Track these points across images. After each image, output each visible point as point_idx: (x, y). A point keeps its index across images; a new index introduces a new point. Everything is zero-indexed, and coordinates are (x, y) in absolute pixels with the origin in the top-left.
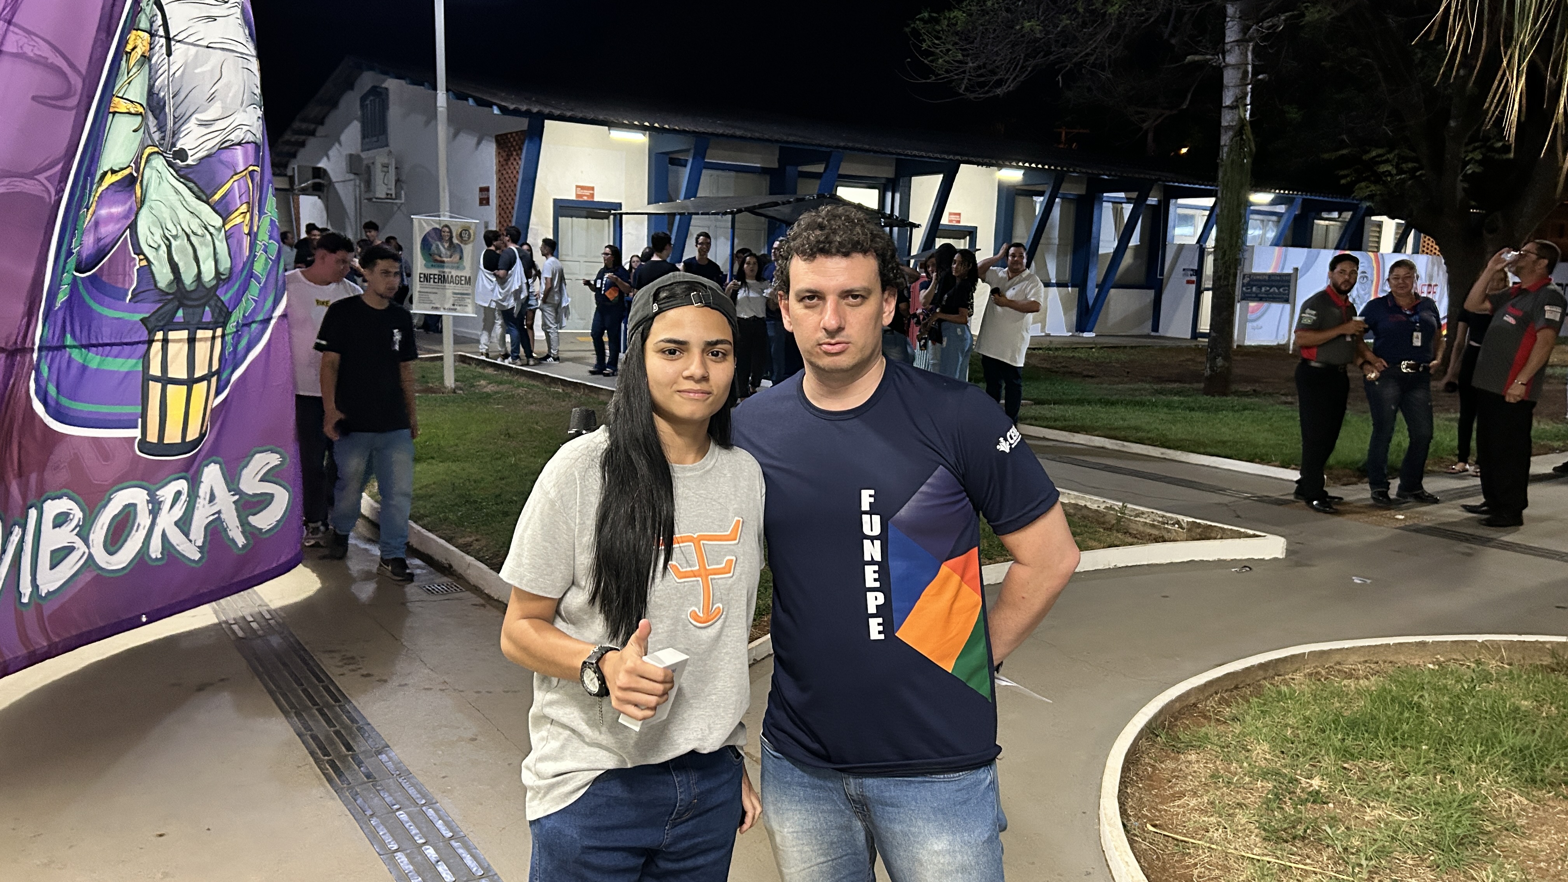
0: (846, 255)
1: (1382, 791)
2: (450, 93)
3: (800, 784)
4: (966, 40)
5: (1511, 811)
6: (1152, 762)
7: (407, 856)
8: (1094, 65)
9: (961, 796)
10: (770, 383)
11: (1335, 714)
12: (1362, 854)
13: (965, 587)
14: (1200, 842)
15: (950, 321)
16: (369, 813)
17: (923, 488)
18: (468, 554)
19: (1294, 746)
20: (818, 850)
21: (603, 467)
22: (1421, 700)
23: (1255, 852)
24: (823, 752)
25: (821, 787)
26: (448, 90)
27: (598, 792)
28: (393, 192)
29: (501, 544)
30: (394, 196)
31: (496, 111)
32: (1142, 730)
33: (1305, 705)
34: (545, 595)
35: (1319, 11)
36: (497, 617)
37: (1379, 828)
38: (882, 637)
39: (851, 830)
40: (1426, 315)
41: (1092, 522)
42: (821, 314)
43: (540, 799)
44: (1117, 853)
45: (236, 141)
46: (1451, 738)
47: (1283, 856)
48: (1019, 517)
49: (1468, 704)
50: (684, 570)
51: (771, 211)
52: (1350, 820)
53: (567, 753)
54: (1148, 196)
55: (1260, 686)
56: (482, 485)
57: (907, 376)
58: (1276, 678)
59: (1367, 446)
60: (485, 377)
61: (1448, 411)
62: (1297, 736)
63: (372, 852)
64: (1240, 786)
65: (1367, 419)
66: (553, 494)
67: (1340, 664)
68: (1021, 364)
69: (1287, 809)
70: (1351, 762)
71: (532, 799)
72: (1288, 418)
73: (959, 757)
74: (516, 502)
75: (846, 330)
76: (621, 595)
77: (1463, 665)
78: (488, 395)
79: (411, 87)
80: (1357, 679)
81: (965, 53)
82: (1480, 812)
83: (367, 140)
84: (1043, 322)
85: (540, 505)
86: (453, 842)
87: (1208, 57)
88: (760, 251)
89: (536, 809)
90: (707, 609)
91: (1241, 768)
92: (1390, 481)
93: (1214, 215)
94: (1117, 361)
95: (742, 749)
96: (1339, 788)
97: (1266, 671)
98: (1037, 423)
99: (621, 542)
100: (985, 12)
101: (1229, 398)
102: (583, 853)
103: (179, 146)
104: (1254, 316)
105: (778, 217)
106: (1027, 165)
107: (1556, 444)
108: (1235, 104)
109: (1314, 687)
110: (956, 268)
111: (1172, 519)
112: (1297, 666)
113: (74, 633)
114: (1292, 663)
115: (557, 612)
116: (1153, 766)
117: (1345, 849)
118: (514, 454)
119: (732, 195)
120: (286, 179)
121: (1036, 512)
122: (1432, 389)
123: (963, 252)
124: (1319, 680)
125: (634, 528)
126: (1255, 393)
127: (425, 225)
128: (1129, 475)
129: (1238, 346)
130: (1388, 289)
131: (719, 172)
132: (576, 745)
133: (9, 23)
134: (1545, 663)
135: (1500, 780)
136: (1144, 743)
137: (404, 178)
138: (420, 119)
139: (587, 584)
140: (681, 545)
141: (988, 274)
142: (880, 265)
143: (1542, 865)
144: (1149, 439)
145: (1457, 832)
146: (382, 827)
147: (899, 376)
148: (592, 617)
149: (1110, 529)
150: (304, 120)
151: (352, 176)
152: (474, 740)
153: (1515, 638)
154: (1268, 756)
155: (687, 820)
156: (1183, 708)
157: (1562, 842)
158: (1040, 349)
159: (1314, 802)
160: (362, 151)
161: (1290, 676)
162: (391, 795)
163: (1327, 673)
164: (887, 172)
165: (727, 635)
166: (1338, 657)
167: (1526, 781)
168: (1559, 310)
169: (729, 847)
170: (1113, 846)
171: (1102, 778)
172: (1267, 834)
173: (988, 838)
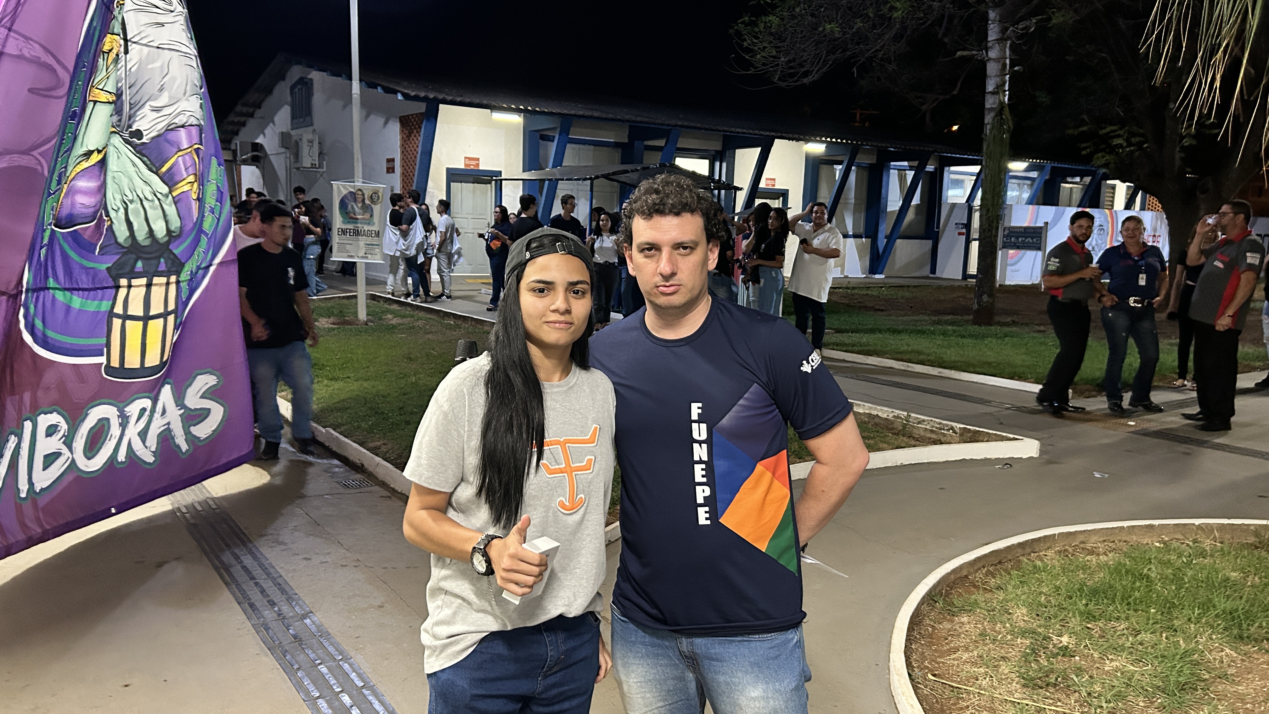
0: (677, 214)
1: (1119, 646)
2: (363, 83)
3: (644, 644)
4: (779, 39)
5: (1223, 662)
6: (932, 623)
7: (327, 702)
8: (882, 59)
9: (773, 653)
10: (620, 316)
11: (1080, 584)
12: (1103, 698)
13: (776, 482)
14: (971, 689)
15: (766, 266)
16: (296, 667)
17: (741, 402)
18: (377, 455)
19: (1047, 610)
20: (658, 696)
21: (487, 385)
22: (1149, 572)
23: (1016, 696)
24: (661, 616)
25: (659, 646)
26: (361, 80)
27: (484, 650)
28: (317, 163)
29: (404, 447)
30: (317, 166)
31: (400, 97)
32: (924, 597)
33: (1056, 577)
34: (440, 490)
35: (1063, 16)
36: (401, 506)
37: (1116, 676)
38: (708, 522)
39: (684, 680)
40: (1151, 260)
41: (882, 428)
42: (658, 262)
43: (437, 656)
44: (904, 698)
45: (180, 124)
46: (1174, 603)
47: (1038, 699)
48: (819, 425)
49: (1187, 575)
50: (553, 467)
51: (622, 178)
52: (1092, 670)
53: (458, 618)
54: (926, 164)
55: (1019, 561)
56: (388, 399)
57: (729, 312)
58: (1032, 554)
59: (1104, 366)
60: (392, 312)
61: (1170, 337)
62: (1049, 601)
63: (298, 698)
64: (1003, 642)
65: (1105, 344)
66: (446, 407)
67: (1083, 543)
68: (824, 300)
69: (1041, 661)
70: (1094, 623)
71: (430, 656)
72: (1041, 343)
73: (771, 621)
74: (416, 413)
75: (678, 275)
76: (503, 487)
77: (1183, 543)
78: (394, 327)
79: (331, 77)
80: (1098, 555)
81: (778, 50)
82: (1198, 664)
83: (295, 121)
84: (843, 266)
85: (436, 417)
86: (364, 691)
87: (974, 52)
88: (614, 209)
89: (433, 664)
90: (572, 498)
91: (1004, 627)
92: (1123, 394)
93: (980, 180)
94: (903, 297)
95: (599, 614)
96: (1084, 644)
97: (1024, 549)
98: (839, 348)
99: (502, 444)
100: (793, 17)
101: (993, 328)
102: (472, 700)
103: (134, 128)
104: (1013, 261)
105: (628, 182)
106: (829, 139)
107: (1258, 364)
108: (996, 90)
109: (1063, 562)
110: (772, 223)
111: (947, 425)
112: (1048, 545)
113: (61, 522)
114: (1045, 542)
115: (449, 504)
116: (933, 627)
117: (1089, 694)
118: (415, 375)
119: (591, 164)
120: (230, 152)
121: (833, 421)
122: (1156, 319)
123: (777, 210)
124: (1067, 556)
125: (512, 432)
126: (1014, 323)
127: (342, 188)
128: (912, 390)
129: (1000, 285)
130: (1121, 239)
131: (581, 146)
132: (466, 612)
133: (10, 30)
134: (1249, 542)
135: (1214, 637)
136: (925, 608)
137: (325, 151)
138: (341, 103)
139: (474, 480)
140: (551, 447)
141: (797, 227)
142: (704, 221)
143: (1248, 706)
144: (929, 361)
145: (1179, 679)
146: (307, 678)
147: (721, 311)
148: (479, 507)
149: (897, 434)
150: (245, 105)
151: (283, 150)
152: (380, 607)
153: (1225, 521)
154: (1025, 619)
155: (556, 673)
156: (956, 579)
157: (1264, 687)
158: (840, 288)
159: (1063, 655)
160: (292, 129)
161: (1044, 553)
162: (314, 652)
163: (1074, 551)
164: (716, 146)
165: (588, 520)
166: (1081, 538)
167: (1235, 638)
168: (1258, 256)
169: (589, 694)
170: (900, 692)
171: (891, 637)
172: (1026, 682)
173: (796, 687)
